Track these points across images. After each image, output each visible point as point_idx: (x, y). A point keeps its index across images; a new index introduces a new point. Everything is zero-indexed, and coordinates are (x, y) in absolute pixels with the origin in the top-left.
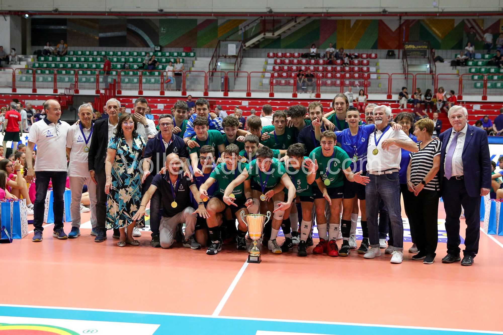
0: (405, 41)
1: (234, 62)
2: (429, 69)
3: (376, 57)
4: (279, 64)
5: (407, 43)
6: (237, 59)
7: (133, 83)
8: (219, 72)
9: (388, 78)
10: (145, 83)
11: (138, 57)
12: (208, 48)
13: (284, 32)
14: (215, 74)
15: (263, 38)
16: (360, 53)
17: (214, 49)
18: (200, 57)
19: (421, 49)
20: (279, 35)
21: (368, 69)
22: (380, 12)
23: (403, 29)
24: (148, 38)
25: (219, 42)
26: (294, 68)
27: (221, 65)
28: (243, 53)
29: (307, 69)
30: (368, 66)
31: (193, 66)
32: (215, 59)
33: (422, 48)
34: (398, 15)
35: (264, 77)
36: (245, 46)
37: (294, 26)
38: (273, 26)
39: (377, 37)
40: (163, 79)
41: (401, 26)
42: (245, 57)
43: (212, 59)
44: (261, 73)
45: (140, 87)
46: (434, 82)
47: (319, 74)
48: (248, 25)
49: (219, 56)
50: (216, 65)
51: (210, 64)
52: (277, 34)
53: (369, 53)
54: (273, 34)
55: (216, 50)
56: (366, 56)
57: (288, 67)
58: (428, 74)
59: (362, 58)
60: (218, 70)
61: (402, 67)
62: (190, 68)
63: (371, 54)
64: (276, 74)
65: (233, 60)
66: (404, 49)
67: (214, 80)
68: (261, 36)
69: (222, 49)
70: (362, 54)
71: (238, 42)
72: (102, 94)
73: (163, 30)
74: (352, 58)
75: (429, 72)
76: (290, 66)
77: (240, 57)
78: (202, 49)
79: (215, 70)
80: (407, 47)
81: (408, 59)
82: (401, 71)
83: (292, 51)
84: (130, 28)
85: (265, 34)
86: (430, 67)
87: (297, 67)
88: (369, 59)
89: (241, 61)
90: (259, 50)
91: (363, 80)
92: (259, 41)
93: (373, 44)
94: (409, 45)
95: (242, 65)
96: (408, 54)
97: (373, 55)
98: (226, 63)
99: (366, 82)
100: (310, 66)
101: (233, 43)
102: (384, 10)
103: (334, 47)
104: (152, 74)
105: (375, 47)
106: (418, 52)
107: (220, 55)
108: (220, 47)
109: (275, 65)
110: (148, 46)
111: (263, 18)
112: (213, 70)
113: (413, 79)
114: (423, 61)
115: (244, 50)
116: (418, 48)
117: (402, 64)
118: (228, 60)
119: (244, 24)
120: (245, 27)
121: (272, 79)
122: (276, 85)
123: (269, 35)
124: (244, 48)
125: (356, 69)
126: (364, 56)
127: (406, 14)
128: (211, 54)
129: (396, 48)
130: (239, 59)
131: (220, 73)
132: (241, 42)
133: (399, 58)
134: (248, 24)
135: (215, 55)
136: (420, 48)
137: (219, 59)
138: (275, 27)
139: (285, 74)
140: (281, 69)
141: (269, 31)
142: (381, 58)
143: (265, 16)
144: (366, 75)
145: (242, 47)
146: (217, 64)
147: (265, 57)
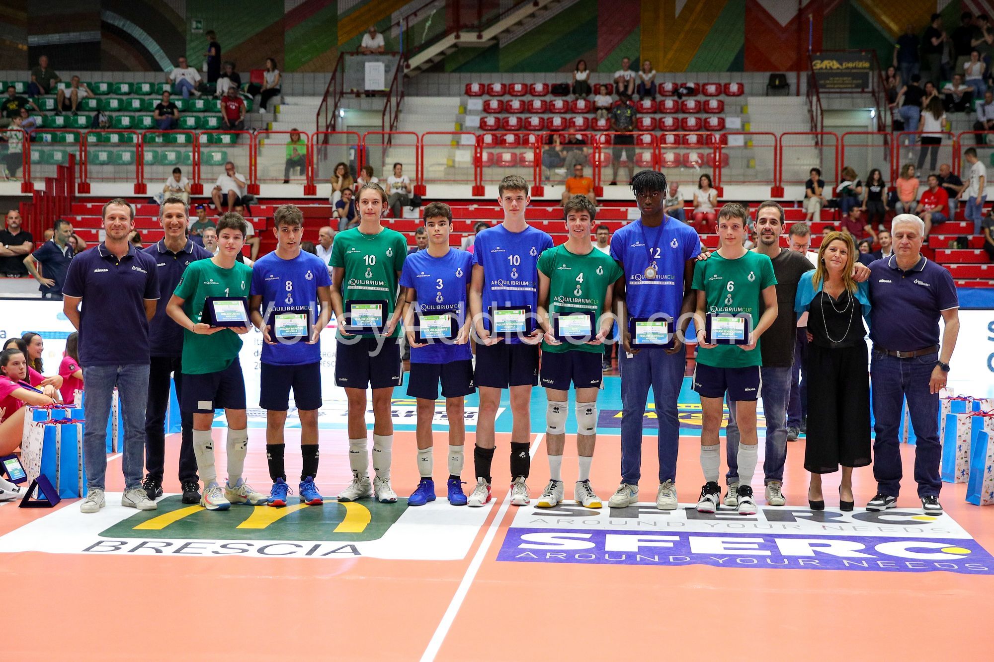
0: (814, 51)
1: (382, 108)
2: (875, 120)
3: (741, 92)
4: (495, 112)
5: (818, 54)
6: (389, 101)
7: (119, 164)
8: (342, 133)
9: (773, 143)
10: (152, 164)
11: (132, 96)
12: (314, 71)
13: (507, 31)
14: (331, 139)
15: (455, 45)
16: (701, 82)
17: (330, 75)
18: (293, 94)
19: (854, 71)
20: (495, 38)
21: (722, 124)
23: (808, 19)
24: (158, 47)
25: (341, 58)
26: (535, 120)
27: (347, 116)
28: (404, 83)
29: (568, 124)
30: (721, 115)
31: (275, 120)
32: (331, 101)
33: (855, 68)
35: (458, 145)
36: (408, 66)
37: (532, 15)
38: (480, 15)
39: (742, 41)
40: (199, 152)
41: (801, 12)
42: (409, 95)
43: (325, 100)
44: (450, 136)
45: (140, 173)
46: (888, 152)
47: (597, 137)
48: (415, 14)
49: (342, 94)
50: (334, 116)
51: (318, 114)
52: (488, 34)
53: (723, 82)
54: (480, 37)
55: (333, 78)
56: (717, 89)
57: (520, 119)
58: (872, 133)
59: (705, 93)
60: (338, 129)
61: (808, 116)
62: (267, 124)
63: (729, 84)
64: (488, 139)
65: (378, 103)
66: (813, 70)
67: (329, 155)
68: (450, 40)
69: (350, 74)
70: (705, 85)
71: (390, 57)
72: (38, 192)
73: (197, 28)
74: (680, 96)
75: (875, 129)
76: (523, 116)
77: (397, 96)
78: (298, 76)
79: (332, 127)
80: (820, 65)
81: (821, 95)
82: (806, 128)
83: (529, 78)
84: (110, 21)
85: (458, 37)
86: (879, 117)
87: (542, 120)
88: (722, 97)
89: (398, 105)
90: (444, 77)
91: (712, 151)
92: (442, 53)
93: (732, 58)
94: (822, 61)
95: (401, 116)
96: (822, 82)
97: (734, 88)
98: (360, 110)
99: (717, 154)
100: (574, 115)
101: (378, 61)
103: (635, 66)
104: (170, 142)
105: (736, 66)
106: (845, 79)
107: (345, 91)
108: (343, 71)
109: (485, 115)
110: (157, 68)
112: (327, 128)
113: (837, 147)
114: (859, 99)
115: (406, 76)
116: (848, 68)
117: (806, 108)
118: (365, 102)
119: (406, 9)
120: (407, 19)
121: (479, 150)
122: (489, 166)
123: (468, 38)
124: (406, 71)
125: (692, 121)
126: (712, 89)
128: (323, 88)
129: (791, 69)
130: (394, 100)
131: (345, 135)
132: (398, 57)
133: (798, 94)
134: (414, 10)
135: (331, 89)
136: (853, 68)
137: (344, 101)
138: (484, 19)
139: (510, 138)
140: (501, 125)
141: (470, 28)
142: (752, 94)
144: (717, 136)
145: (399, 69)
146: (337, 113)
147: (459, 95)
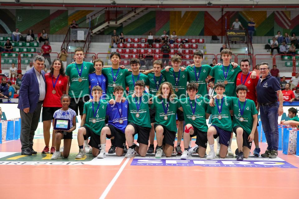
0: (227, 29)
1: (83, 46)
2: (247, 52)
3: (203, 42)
4: (122, 47)
12: (59, 34)
13: (125, 21)
16: (190, 39)
17: (65, 35)
20: (121, 24)
22: (206, 5)
23: (225, 18)
24: (6, 25)
27: (71, 48)
28: (91, 38)
29: (146, 52)
33: (241, 35)
34: (221, 7)
37: (134, 16)
38: (116, 16)
39: (203, 26)
40: (20, 60)
41: (223, 16)
42: (92, 42)
43: (64, 43)
44: (106, 54)
46: (252, 62)
47: (156, 56)
49: (70, 41)
52: (119, 22)
53: (197, 39)
54: (116, 23)
55: (67, 36)
56: (195, 41)
57: (130, 50)
59: (191, 42)
63: (199, 39)
66: (227, 35)
68: (106, 24)
69: (72, 35)
71: (86, 29)
75: (247, 54)
77: (88, 42)
78: (54, 35)
81: (230, 43)
83: (133, 37)
85: (109, 23)
87: (137, 50)
88: (197, 44)
89: (89, 45)
90: (104, 36)
93: (200, 31)
94: (230, 32)
95: (90, 49)
97: (201, 41)
98: (76, 46)
100: (148, 49)
101: (82, 30)
102: (209, 2)
109: (118, 48)
110: (6, 32)
111: (108, 9)
114: (242, 45)
115: (91, 36)
116: (238, 34)
118: (77, 44)
119: (91, 14)
120: (92, 16)
123: (112, 23)
124: (91, 34)
127: (227, 6)
129: (219, 35)
132: (89, 29)
133: (222, 43)
134: (94, 14)
135: (66, 40)
138: (118, 17)
140: (124, 52)
141: (113, 20)
142: (207, 43)
143: (109, 7)
145: (89, 33)
146: (68, 48)
147: (109, 42)
